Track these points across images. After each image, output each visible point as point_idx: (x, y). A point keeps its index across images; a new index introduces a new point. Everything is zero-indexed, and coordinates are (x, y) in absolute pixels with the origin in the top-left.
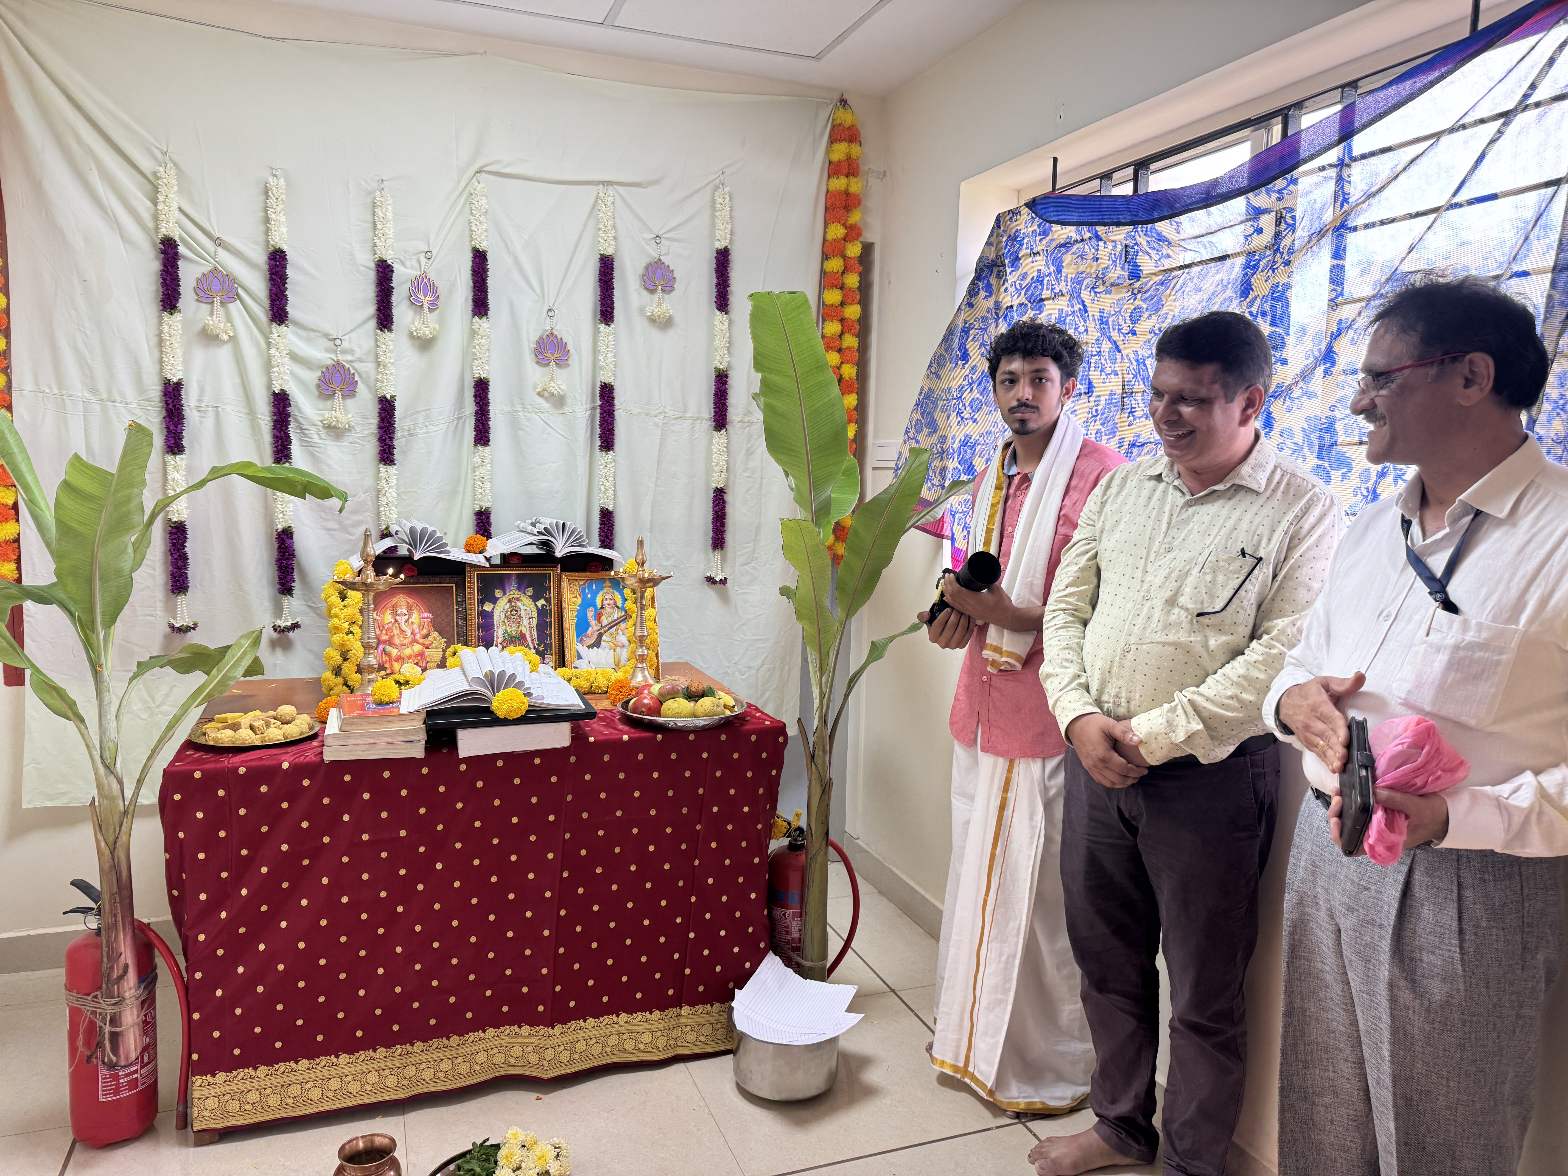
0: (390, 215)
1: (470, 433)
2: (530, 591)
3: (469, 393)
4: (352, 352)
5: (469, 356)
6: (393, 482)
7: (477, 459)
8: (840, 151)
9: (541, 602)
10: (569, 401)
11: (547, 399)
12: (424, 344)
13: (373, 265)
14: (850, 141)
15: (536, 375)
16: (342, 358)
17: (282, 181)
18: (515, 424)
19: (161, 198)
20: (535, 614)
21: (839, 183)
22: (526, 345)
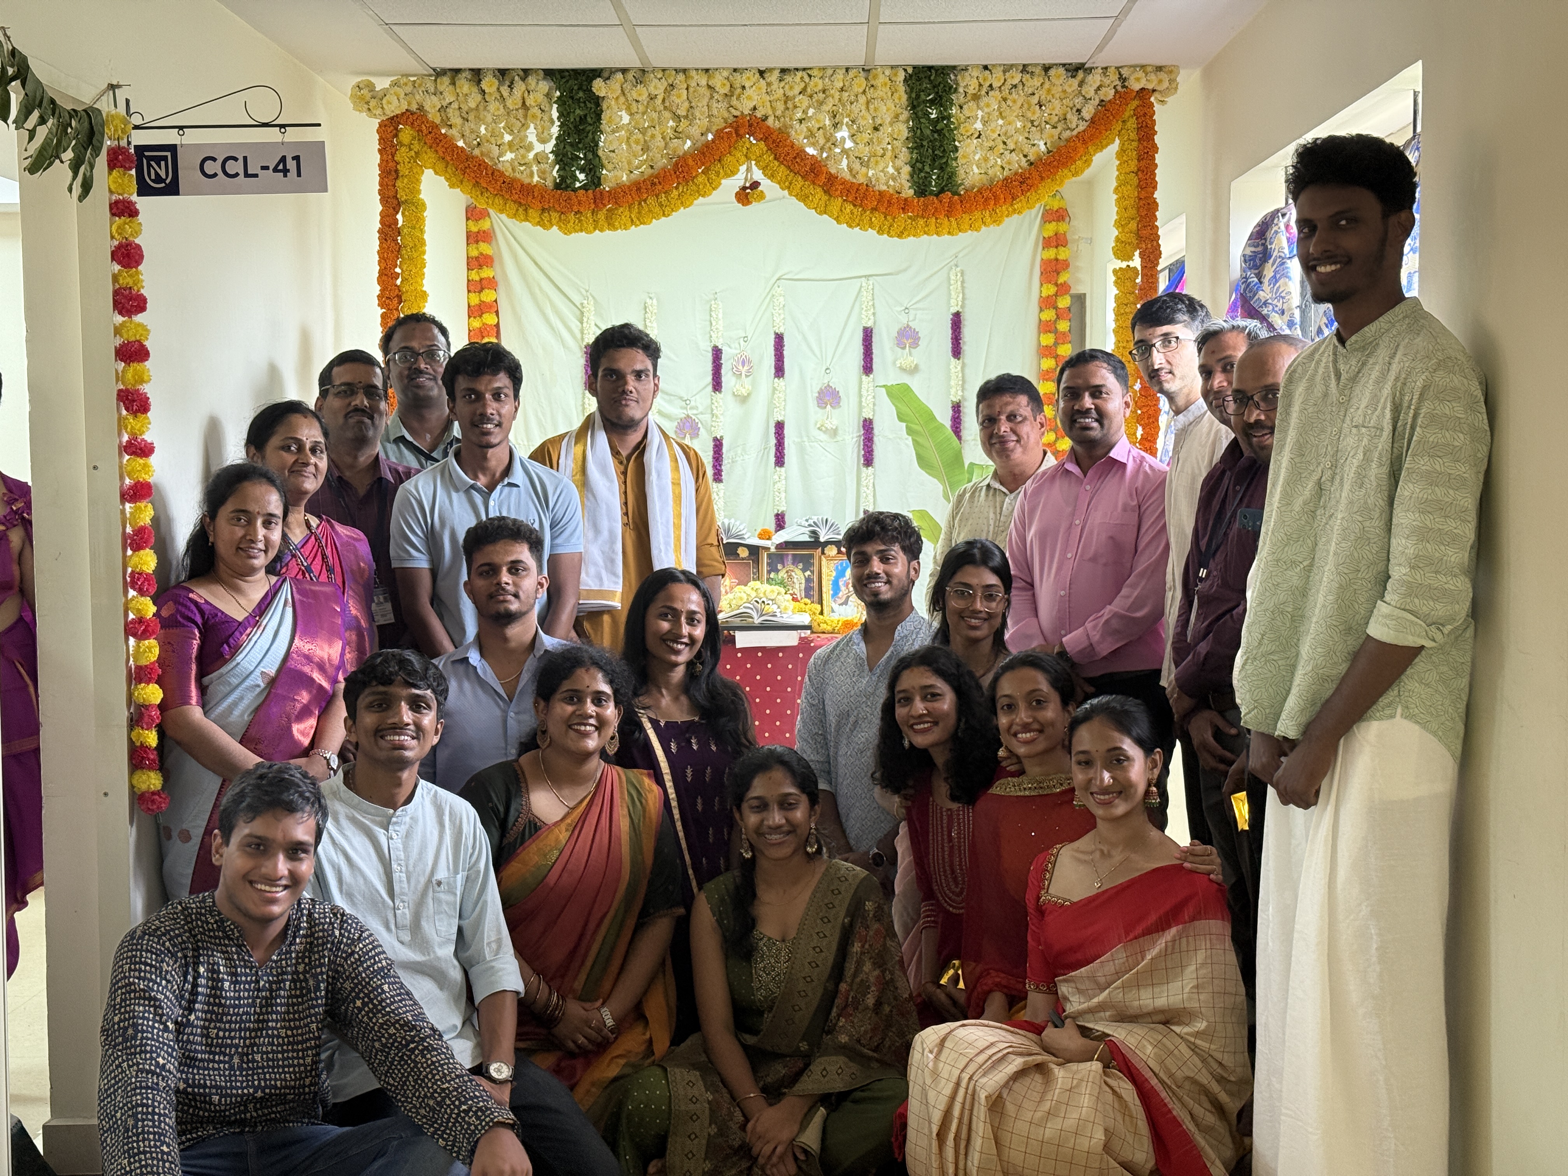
0: (720, 316)
1: (772, 459)
2: (801, 566)
3: (772, 430)
4: (696, 408)
5: (771, 407)
6: (721, 494)
7: (776, 477)
8: (1051, 229)
9: (808, 573)
10: (840, 432)
11: (825, 432)
12: (743, 399)
13: (710, 349)
14: (1058, 220)
15: (816, 415)
16: (690, 413)
17: (655, 301)
18: (802, 450)
19: (585, 320)
20: (803, 581)
21: (1051, 254)
22: (810, 395)
